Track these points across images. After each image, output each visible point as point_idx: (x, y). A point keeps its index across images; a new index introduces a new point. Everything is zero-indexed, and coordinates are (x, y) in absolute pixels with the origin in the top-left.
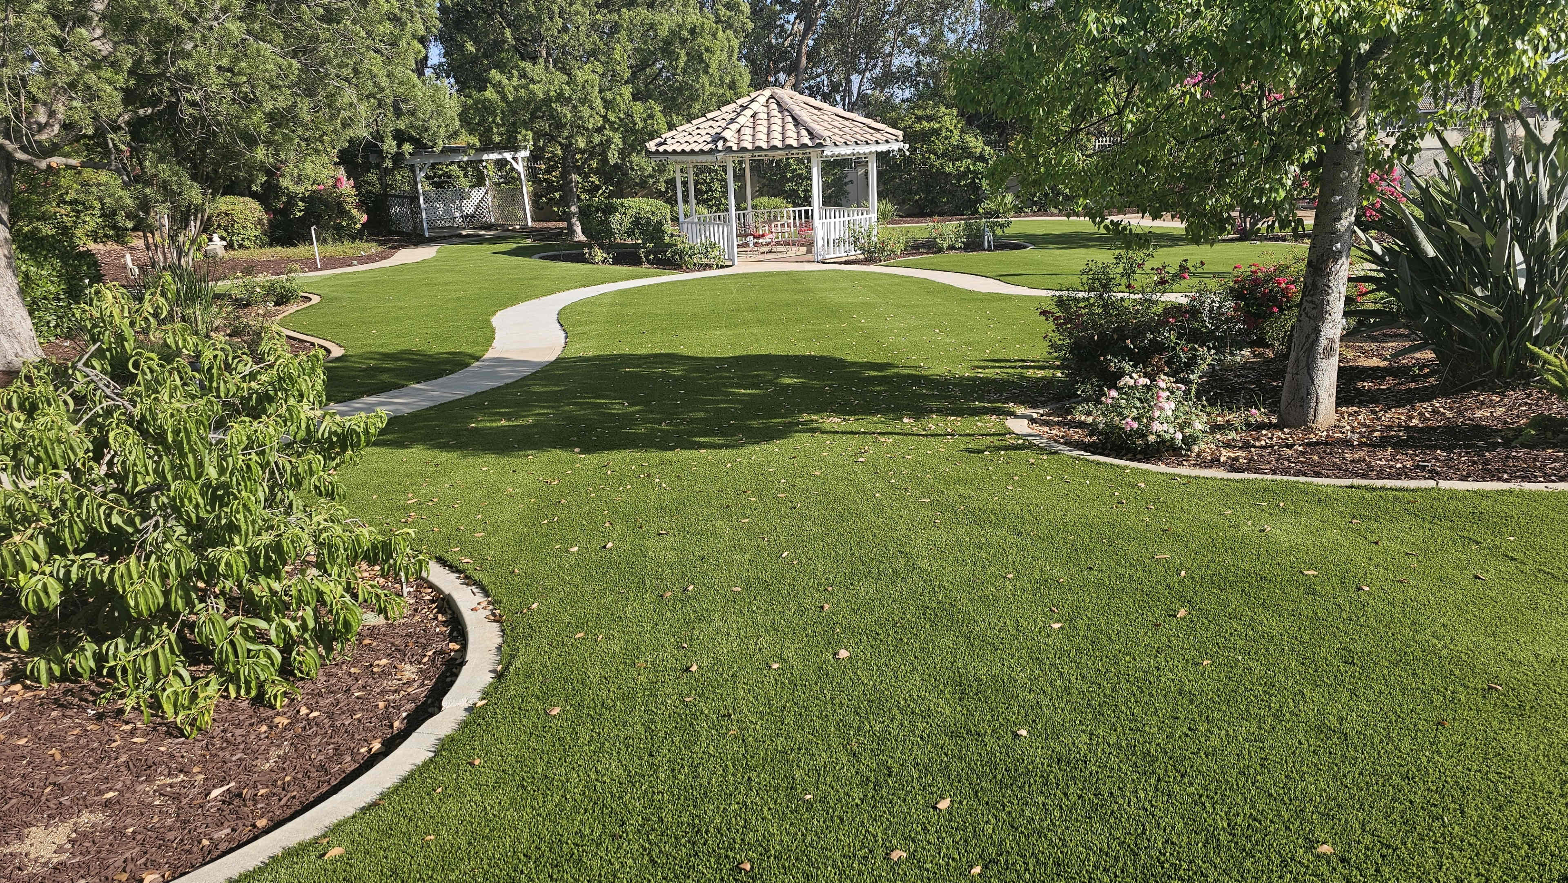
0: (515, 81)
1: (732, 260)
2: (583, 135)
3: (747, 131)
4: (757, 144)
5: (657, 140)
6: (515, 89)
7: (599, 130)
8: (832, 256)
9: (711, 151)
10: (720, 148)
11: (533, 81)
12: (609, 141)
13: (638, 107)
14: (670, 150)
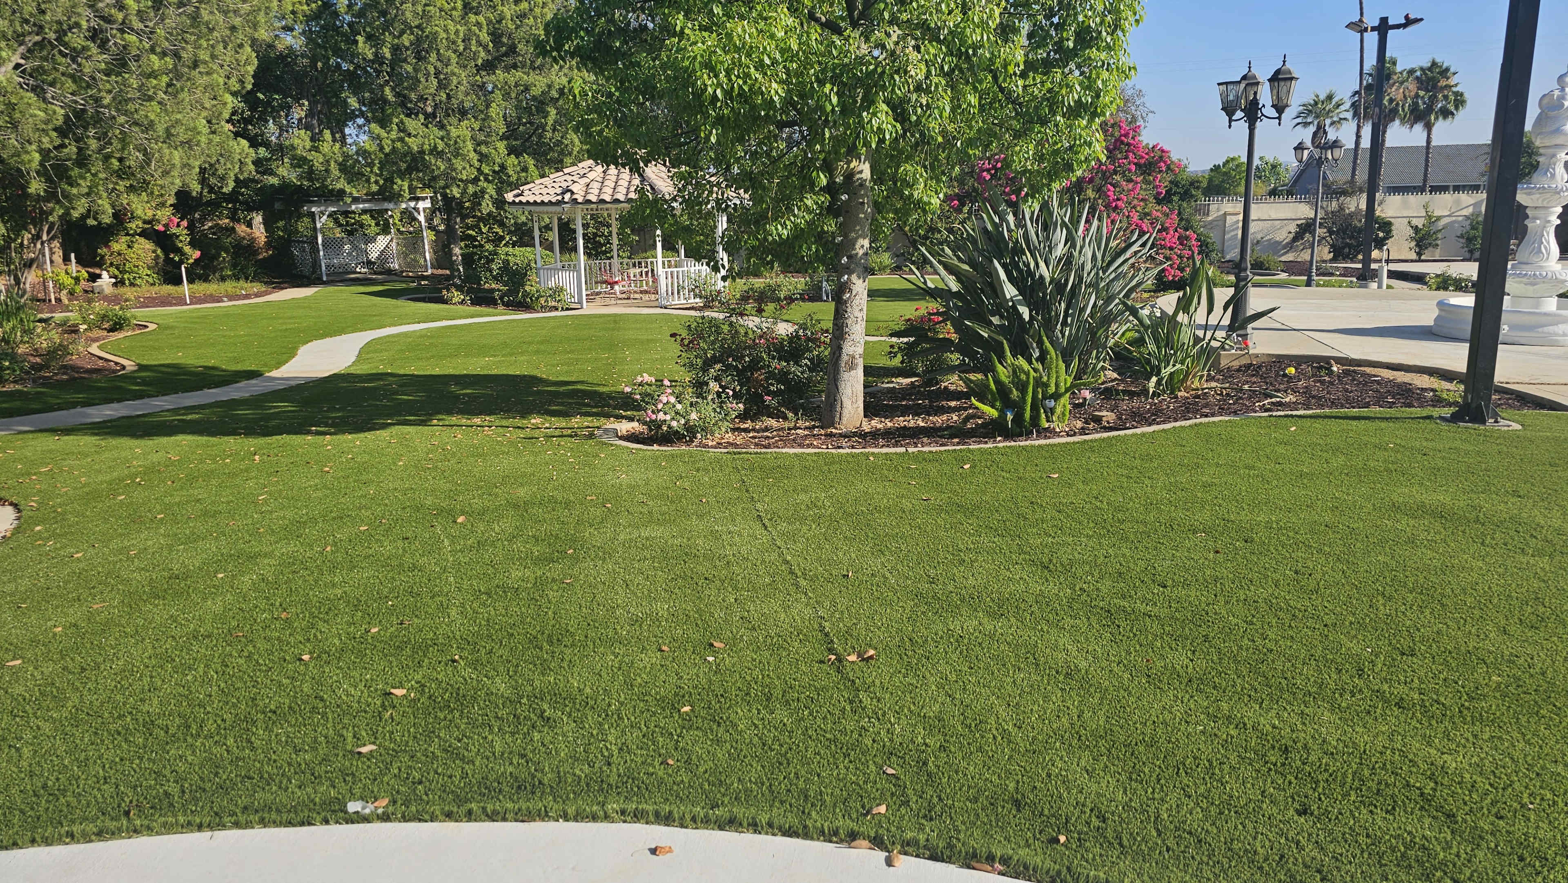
0: (394, 135)
1: (580, 302)
2: (458, 186)
3: (595, 186)
4: (602, 197)
5: (517, 192)
6: (393, 141)
7: (476, 181)
8: (677, 302)
9: (559, 203)
10: (566, 200)
11: (409, 135)
12: (483, 191)
13: (512, 160)
14: (524, 201)
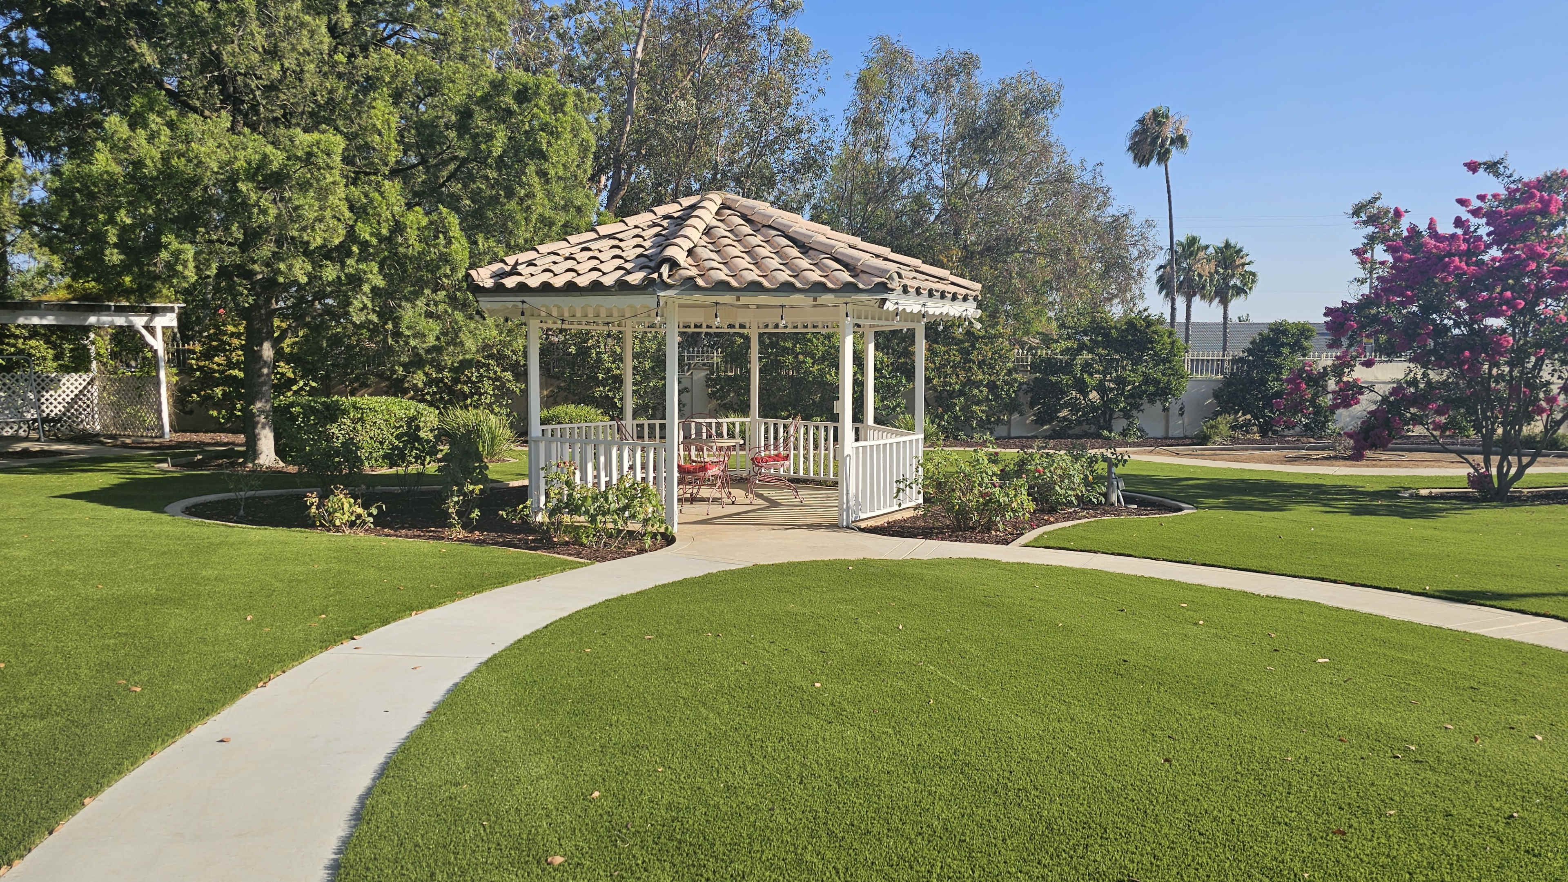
5: (496, 267)
10: (668, 279)
14: (532, 283)
